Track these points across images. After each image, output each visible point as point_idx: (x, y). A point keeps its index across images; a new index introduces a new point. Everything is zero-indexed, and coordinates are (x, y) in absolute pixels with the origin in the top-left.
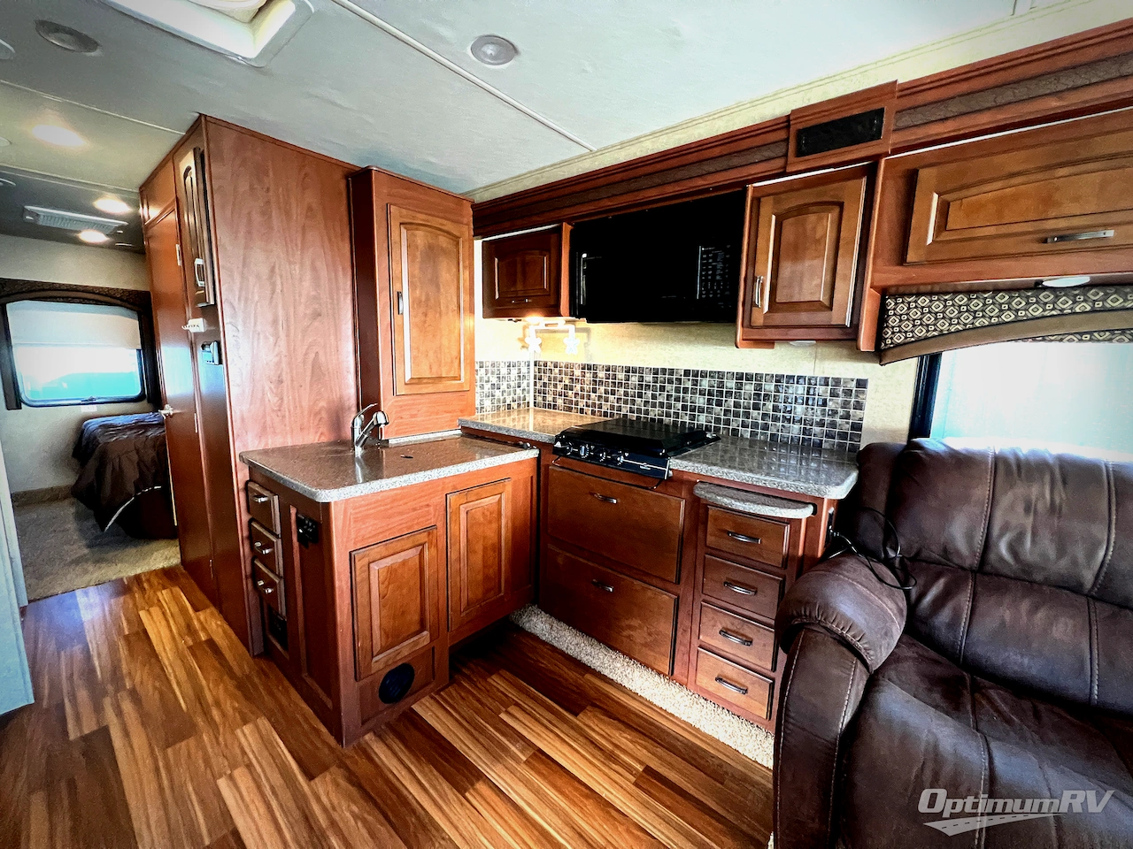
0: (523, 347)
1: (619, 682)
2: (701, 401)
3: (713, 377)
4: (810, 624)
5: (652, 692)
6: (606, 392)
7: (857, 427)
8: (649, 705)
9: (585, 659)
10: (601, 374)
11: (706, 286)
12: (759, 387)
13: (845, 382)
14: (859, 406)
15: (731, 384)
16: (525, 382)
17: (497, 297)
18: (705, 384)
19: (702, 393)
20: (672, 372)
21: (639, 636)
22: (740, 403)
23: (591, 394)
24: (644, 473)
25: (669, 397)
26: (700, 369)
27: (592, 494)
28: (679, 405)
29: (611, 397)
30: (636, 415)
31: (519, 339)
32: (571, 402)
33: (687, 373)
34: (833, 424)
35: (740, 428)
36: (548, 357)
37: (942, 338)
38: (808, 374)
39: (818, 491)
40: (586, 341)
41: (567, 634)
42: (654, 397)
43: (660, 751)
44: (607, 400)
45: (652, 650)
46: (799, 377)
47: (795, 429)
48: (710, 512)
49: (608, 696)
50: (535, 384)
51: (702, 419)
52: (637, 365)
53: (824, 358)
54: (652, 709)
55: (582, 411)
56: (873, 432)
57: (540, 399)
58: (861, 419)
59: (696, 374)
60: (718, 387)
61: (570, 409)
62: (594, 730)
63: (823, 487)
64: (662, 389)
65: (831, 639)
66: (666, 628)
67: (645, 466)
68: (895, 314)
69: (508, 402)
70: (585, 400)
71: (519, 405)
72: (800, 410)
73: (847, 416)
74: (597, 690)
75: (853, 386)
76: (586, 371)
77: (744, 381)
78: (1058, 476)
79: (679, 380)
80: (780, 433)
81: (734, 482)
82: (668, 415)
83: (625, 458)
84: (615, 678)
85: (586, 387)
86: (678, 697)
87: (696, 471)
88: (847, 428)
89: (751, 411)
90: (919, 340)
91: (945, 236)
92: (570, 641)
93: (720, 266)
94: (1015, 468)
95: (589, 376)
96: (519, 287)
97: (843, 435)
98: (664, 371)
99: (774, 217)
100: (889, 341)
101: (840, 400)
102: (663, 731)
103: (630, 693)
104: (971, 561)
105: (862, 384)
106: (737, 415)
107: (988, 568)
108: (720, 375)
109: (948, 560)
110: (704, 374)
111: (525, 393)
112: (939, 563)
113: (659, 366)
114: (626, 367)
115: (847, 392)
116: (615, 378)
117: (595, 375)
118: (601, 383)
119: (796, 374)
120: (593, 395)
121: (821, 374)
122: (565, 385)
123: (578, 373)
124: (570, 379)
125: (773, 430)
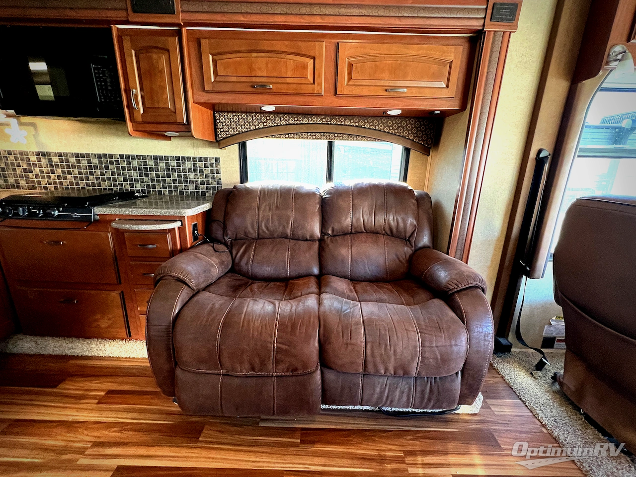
1: (96, 355)
2: (135, 175)
3: (139, 159)
4: (164, 276)
5: (119, 351)
6: (63, 173)
7: (219, 183)
8: (118, 359)
9: (69, 352)
10: (56, 159)
11: (103, 93)
12: (167, 164)
13: (210, 160)
14: (218, 172)
15: (151, 163)
18: (135, 163)
19: (135, 169)
20: (111, 156)
21: (104, 324)
22: (159, 174)
23: (50, 174)
24: (76, 220)
25: (113, 173)
26: (130, 153)
27: (42, 242)
28: (121, 178)
29: (69, 176)
30: (91, 187)
32: (33, 182)
33: (122, 156)
34: (208, 183)
35: (162, 190)
37: (240, 135)
38: (192, 155)
39: (180, 213)
40: (34, 133)
41: (51, 342)
42: (102, 174)
43: (120, 379)
44: (65, 178)
45: (113, 328)
46: (188, 158)
47: (191, 187)
48: (126, 236)
49: (85, 367)
51: (138, 186)
52: (84, 152)
53: (198, 147)
54: (120, 360)
56: (226, 184)
58: (220, 179)
59: (128, 157)
60: (145, 165)
62: (69, 389)
63: (182, 211)
64: (107, 168)
65: (174, 280)
66: (119, 312)
67: (76, 215)
68: (220, 122)
70: (46, 180)
72: (191, 176)
73: (213, 178)
74: (79, 366)
75: (213, 161)
76: (41, 157)
77: (159, 161)
78: (279, 195)
79: (117, 162)
80: (184, 190)
81: (136, 216)
82: (115, 186)
83: (59, 211)
84: (93, 355)
85: (45, 170)
86: (135, 347)
87: (113, 213)
88: (215, 183)
89: (166, 178)
90: (232, 136)
91: (218, 79)
92: (54, 346)
93: (108, 79)
94: (267, 193)
95: (44, 161)
97: (214, 188)
98: (105, 156)
99: (133, 52)
100: (220, 136)
101: (209, 170)
102: (124, 368)
103: (106, 358)
104: (255, 235)
105: (217, 160)
106: (158, 182)
107: (260, 237)
108: (144, 157)
109: (248, 236)
110: (133, 157)
112: (244, 239)
113: (101, 152)
114: (75, 153)
115: (212, 165)
116: (68, 162)
117: (50, 160)
118: (57, 166)
119: (186, 155)
120: (52, 176)
121: (198, 155)
122: (24, 169)
123: (33, 159)
124: (28, 164)
125: (180, 188)
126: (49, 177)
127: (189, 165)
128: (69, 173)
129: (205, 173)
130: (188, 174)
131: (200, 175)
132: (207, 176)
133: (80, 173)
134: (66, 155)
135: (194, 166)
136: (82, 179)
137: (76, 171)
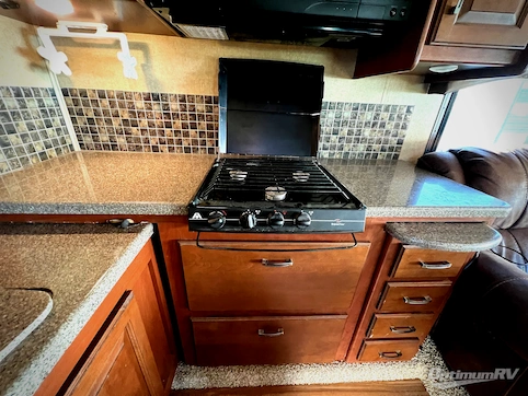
0: (34, 65)
6: (185, 126)
7: (400, 142)
10: (175, 106)
13: (400, 109)
14: (404, 127)
16: (57, 119)
23: (164, 129)
29: (192, 132)
32: (138, 140)
34: (386, 142)
35: (321, 151)
36: (88, 83)
38: (377, 102)
44: (186, 135)
46: (370, 105)
50: (74, 121)
53: (390, 89)
55: (155, 149)
56: (409, 144)
57: (88, 140)
58: (404, 136)
61: (139, 148)
69: (39, 149)
70: (157, 137)
71: (58, 151)
72: (367, 132)
73: (396, 135)
75: (404, 110)
76: (152, 102)
80: (351, 152)
85: (157, 122)
88: (395, 142)
89: (331, 135)
95: (157, 109)
97: (391, 149)
101: (394, 123)
105: (410, 109)
111: (62, 133)
115: (400, 117)
116: (194, 110)
117: (166, 107)
118: (176, 116)
119: (368, 102)
120: (167, 130)
121: (385, 102)
122: (124, 120)
123: (140, 104)
124: (130, 112)
125: (346, 149)
126: (162, 133)
127: (369, 116)
128: (194, 126)
129: (388, 127)
130: (363, 129)
131: (379, 131)
132: (388, 132)
133: (210, 127)
134: (192, 98)
135: (375, 118)
136: (211, 136)
137: (204, 123)
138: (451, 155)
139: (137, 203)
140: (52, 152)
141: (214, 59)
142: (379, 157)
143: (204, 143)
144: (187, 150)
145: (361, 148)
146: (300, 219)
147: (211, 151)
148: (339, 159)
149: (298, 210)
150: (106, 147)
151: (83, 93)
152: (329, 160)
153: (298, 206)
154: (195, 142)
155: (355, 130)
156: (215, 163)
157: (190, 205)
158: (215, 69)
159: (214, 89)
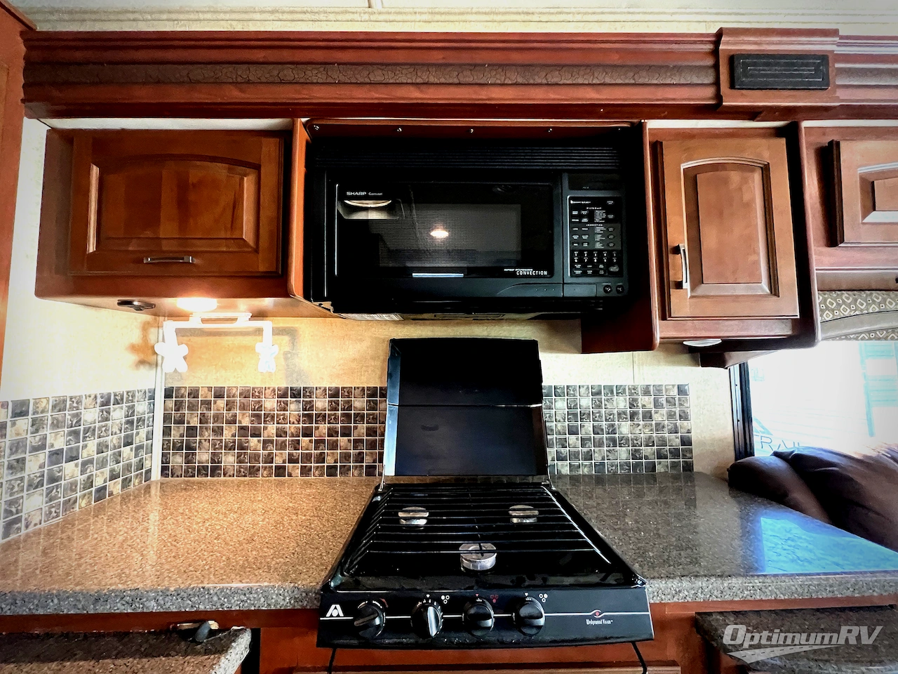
0: (142, 362)
6: (332, 432)
7: (686, 442)
10: (321, 403)
11: (580, 256)
12: (572, 404)
13: (666, 390)
14: (684, 416)
16: (143, 432)
17: (92, 248)
23: (300, 438)
29: (342, 440)
31: (134, 348)
32: (255, 458)
34: (663, 442)
35: (556, 463)
36: (205, 379)
38: (628, 382)
40: (287, 349)
44: (334, 446)
46: (619, 387)
50: (167, 431)
55: (280, 471)
56: (702, 443)
57: (178, 460)
58: (689, 432)
61: (253, 472)
69: (98, 482)
70: (287, 451)
71: (126, 483)
72: (625, 428)
73: (675, 429)
75: (675, 392)
76: (289, 399)
77: (553, 397)
80: (606, 462)
88: (677, 442)
93: (599, 229)
95: (294, 408)
96: (168, 229)
97: (675, 453)
101: (664, 411)
105: (682, 390)
111: (142, 453)
114: (369, 389)
115: (670, 401)
116: (350, 408)
117: (308, 406)
118: (322, 417)
119: (614, 383)
120: (304, 441)
121: (640, 382)
122: (242, 428)
123: (270, 404)
124: (253, 415)
125: (597, 458)
126: (296, 445)
127: (621, 403)
128: (347, 432)
129: (657, 418)
130: (617, 423)
131: (645, 426)
132: (659, 427)
133: (371, 432)
134: (348, 392)
135: (632, 406)
136: (372, 445)
137: (363, 427)
138: (779, 463)
139: (234, 585)
140: (116, 487)
141: (384, 341)
142: (659, 469)
143: (360, 458)
144: (332, 471)
145: (623, 454)
146: (524, 611)
147: (371, 471)
148: (590, 476)
149: (518, 593)
150: (202, 471)
151: (194, 393)
152: (571, 477)
153: (518, 585)
154: (346, 457)
155: (604, 424)
156: (376, 494)
157: (326, 587)
158: (384, 351)
159: (381, 378)
